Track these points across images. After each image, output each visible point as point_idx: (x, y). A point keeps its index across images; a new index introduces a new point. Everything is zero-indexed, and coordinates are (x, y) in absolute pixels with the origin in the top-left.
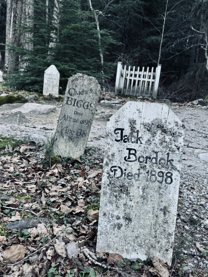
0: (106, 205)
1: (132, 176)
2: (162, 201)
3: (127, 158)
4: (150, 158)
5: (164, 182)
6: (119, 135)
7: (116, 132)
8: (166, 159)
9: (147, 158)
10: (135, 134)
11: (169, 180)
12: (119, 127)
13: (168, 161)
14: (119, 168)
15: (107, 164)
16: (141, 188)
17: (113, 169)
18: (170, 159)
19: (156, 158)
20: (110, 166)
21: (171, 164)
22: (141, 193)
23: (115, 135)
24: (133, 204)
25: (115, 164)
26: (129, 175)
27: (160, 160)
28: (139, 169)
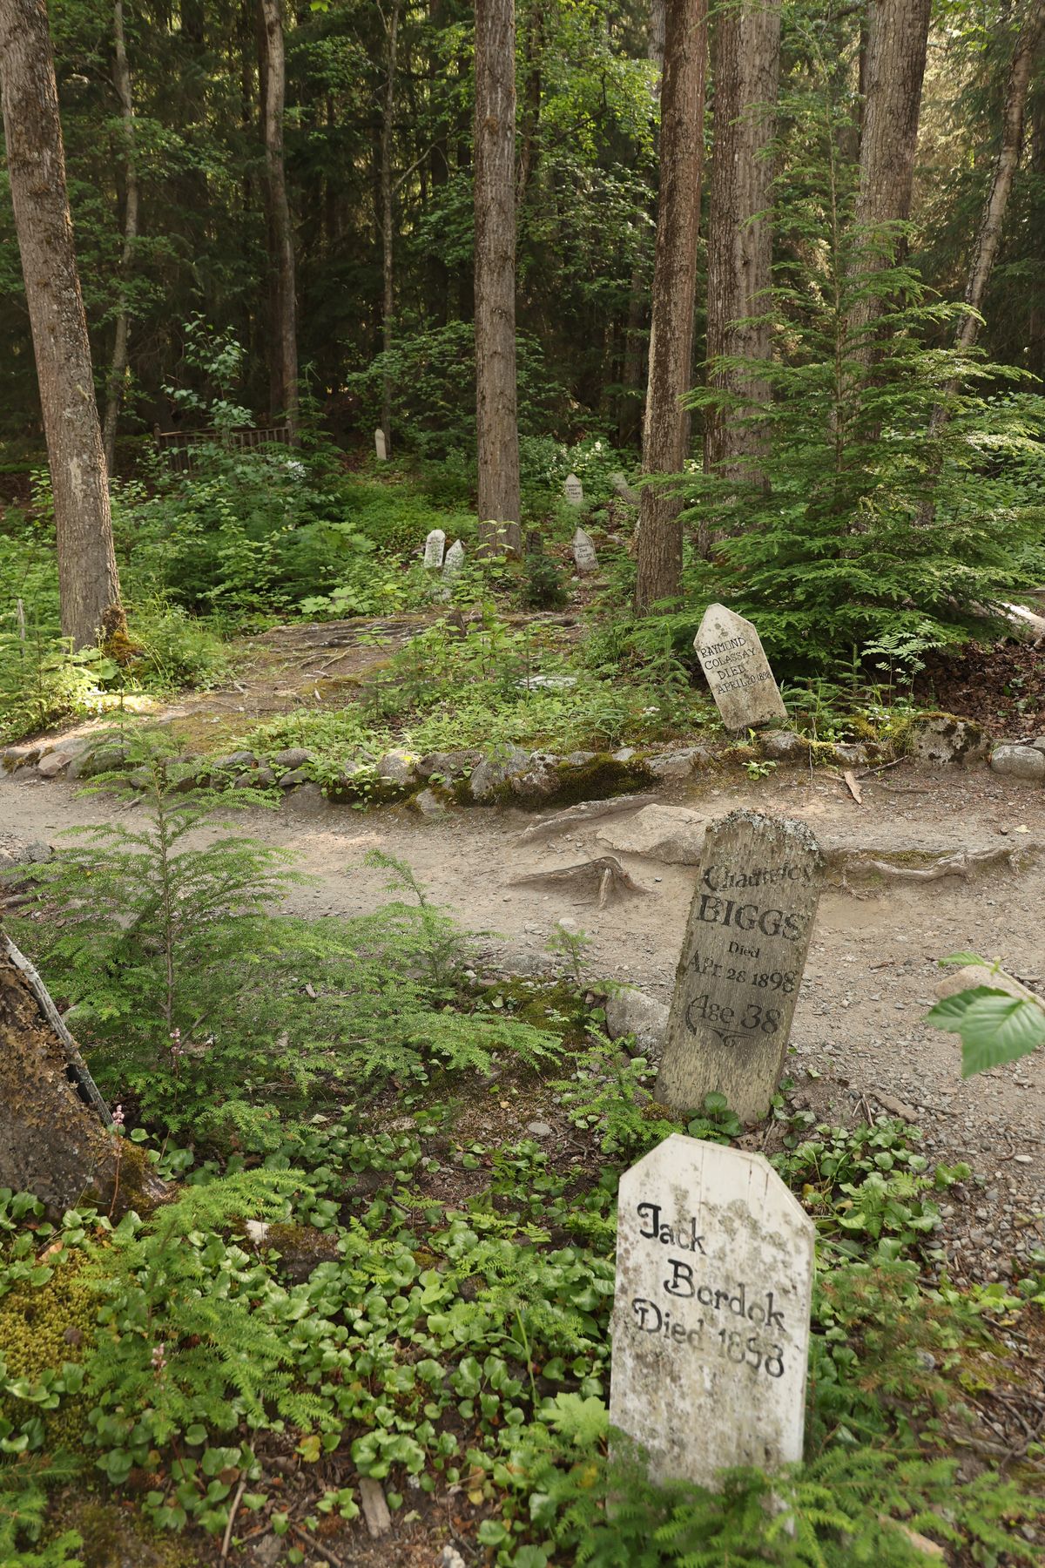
0: (625, 1394)
1: (683, 1333)
2: (759, 1419)
3: (670, 1285)
4: (726, 1298)
5: (762, 1369)
6: (650, 1220)
7: (643, 1211)
8: (766, 1308)
9: (718, 1294)
10: (688, 1227)
11: (775, 1367)
12: (648, 1201)
13: (771, 1315)
14: (654, 1306)
15: (624, 1290)
16: (706, 1370)
17: (638, 1305)
18: (775, 1309)
19: (742, 1303)
20: (631, 1297)
21: (779, 1323)
22: (708, 1385)
23: (640, 1220)
24: (689, 1409)
25: (641, 1295)
26: (675, 1331)
27: (751, 1309)
28: (701, 1321)
